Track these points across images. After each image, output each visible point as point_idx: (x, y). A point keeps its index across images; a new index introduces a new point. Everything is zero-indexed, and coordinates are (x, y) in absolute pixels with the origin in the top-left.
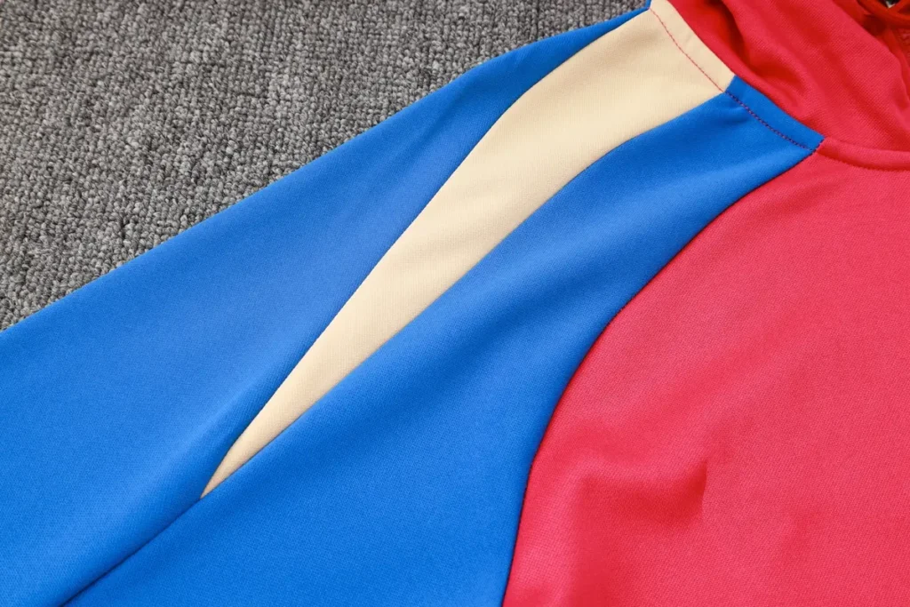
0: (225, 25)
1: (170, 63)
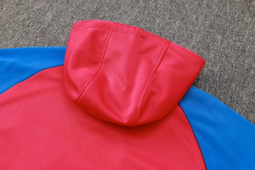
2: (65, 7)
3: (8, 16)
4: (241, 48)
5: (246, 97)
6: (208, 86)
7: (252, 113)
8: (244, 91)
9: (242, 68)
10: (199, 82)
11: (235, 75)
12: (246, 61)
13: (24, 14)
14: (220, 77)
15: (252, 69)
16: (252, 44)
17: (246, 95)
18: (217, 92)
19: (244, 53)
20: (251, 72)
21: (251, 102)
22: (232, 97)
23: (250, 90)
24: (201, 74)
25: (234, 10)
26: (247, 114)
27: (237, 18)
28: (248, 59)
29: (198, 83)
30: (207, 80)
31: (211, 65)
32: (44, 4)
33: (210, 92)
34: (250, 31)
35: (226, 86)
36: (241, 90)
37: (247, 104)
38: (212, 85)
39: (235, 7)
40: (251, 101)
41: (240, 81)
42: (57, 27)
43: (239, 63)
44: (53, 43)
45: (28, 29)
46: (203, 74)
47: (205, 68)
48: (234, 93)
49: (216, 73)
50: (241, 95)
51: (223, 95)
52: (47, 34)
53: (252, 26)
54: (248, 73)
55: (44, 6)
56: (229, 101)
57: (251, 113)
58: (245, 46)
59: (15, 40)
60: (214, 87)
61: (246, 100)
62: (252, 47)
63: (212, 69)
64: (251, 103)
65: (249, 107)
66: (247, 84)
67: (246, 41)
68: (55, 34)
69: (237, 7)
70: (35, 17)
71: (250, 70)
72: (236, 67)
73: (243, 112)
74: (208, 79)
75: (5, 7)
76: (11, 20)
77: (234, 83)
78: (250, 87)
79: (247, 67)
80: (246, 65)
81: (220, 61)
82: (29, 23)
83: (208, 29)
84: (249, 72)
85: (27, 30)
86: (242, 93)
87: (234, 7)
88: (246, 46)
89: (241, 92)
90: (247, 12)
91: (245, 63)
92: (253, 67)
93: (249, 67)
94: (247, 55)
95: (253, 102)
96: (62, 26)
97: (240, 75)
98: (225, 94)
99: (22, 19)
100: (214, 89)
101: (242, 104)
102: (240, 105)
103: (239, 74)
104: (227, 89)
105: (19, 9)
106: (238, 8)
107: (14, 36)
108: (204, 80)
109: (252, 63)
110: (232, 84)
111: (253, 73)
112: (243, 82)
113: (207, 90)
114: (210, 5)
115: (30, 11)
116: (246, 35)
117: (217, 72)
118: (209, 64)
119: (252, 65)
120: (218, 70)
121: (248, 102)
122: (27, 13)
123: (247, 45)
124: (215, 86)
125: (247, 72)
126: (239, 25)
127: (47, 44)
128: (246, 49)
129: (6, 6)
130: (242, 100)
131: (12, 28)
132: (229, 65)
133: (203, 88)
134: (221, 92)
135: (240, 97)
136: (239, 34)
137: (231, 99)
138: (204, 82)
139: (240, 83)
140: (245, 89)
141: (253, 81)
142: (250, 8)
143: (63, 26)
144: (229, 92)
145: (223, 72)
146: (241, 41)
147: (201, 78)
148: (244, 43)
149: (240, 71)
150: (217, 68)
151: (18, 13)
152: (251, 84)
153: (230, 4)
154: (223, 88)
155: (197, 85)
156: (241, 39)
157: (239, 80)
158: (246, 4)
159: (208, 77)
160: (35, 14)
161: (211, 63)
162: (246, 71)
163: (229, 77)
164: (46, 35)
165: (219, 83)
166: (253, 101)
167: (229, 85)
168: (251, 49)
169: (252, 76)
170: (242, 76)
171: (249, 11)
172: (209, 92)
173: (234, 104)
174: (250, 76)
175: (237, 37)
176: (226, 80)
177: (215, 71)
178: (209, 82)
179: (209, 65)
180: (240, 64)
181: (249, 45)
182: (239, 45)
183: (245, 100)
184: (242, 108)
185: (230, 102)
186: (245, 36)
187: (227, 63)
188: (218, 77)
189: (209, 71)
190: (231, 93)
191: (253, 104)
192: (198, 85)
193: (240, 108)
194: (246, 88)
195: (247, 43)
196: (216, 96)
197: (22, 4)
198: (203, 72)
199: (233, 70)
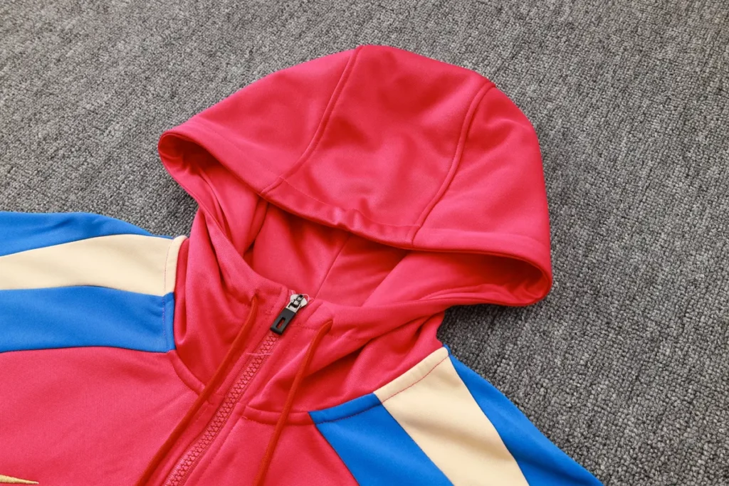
0: (110, 96)
1: (78, 106)
2: (164, 110)
3: (5, 125)
4: (642, 270)
5: (635, 427)
6: (526, 380)
7: (646, 479)
8: (634, 406)
9: (638, 333)
10: (502, 364)
11: (612, 352)
12: (654, 314)
13: (49, 123)
14: (567, 355)
15: (666, 339)
16: (678, 263)
17: (638, 419)
18: (550, 403)
19: (651, 288)
20: (661, 347)
21: (648, 445)
22: (592, 421)
23: (651, 403)
24: (511, 342)
25: (641, 155)
26: (631, 481)
27: (644, 178)
28: (661, 307)
29: (498, 366)
30: (525, 362)
31: (547, 314)
32: (107, 96)
33: (529, 399)
34: (679, 220)
35: (579, 385)
36: (624, 403)
37: (634, 449)
38: (539, 377)
39: (645, 144)
40: (649, 442)
41: (624, 375)
42: (130, 165)
43: (629, 318)
44: (110, 212)
45: (52, 165)
46: (519, 342)
47: (526, 322)
48: (599, 410)
49: (555, 341)
50: (621, 420)
51: (565, 413)
52: (100, 185)
53: (687, 207)
54: (653, 351)
55: (106, 104)
56: (582, 434)
57: (641, 481)
58: (655, 265)
59: (10, 194)
60: (544, 385)
61: (633, 435)
62: (678, 271)
63: (546, 328)
64: (649, 447)
65: (640, 460)
66: (645, 386)
67: (662, 252)
68: (120, 186)
69: (649, 145)
70: (76, 132)
71: (661, 343)
72: (620, 328)
73: (618, 472)
74: (529, 357)
75: (4, 99)
76: (12, 136)
77: (604, 377)
78: (652, 396)
79: (652, 333)
80: (649, 325)
81: (574, 306)
82: (57, 150)
83: (555, 204)
84: (656, 349)
85: (47, 169)
86: (625, 411)
87: (640, 144)
88: (660, 265)
89: (621, 410)
90: (677, 164)
91: (650, 319)
92: (671, 334)
93: (658, 333)
94: (658, 294)
95: (654, 445)
96: (144, 163)
97: (628, 355)
98: (572, 410)
99: (40, 136)
100: (542, 389)
101: (621, 447)
102: (613, 451)
103: (626, 350)
104: (581, 394)
105: (39, 107)
106: (654, 148)
107: (9, 184)
108: (518, 361)
109: (670, 319)
110: (599, 380)
111: (667, 354)
112: (634, 377)
113: (521, 393)
114: (572, 134)
115: (66, 116)
116: (663, 233)
117: (560, 339)
118: (541, 313)
119: (668, 327)
120: (565, 332)
121: (639, 444)
122: (58, 120)
123: (663, 264)
124: (547, 381)
125: (651, 348)
126: (646, 200)
127: (93, 211)
128: (658, 274)
129: (7, 97)
130: (621, 434)
131: (10, 160)
132: (600, 321)
133: (510, 386)
134: (563, 402)
135: (616, 425)
136: (643, 226)
137: (589, 426)
138: (516, 365)
139: (623, 380)
140: (637, 400)
141: (664, 377)
142: (690, 152)
143: (146, 164)
144: (585, 405)
145: (577, 342)
146: (647, 249)
147: (509, 352)
148: (656, 255)
149: (628, 342)
150: (563, 327)
151: (35, 119)
152: (658, 386)
153: (630, 135)
154: (570, 389)
155: (495, 372)
156: (647, 242)
157: (623, 369)
158: (679, 139)
159: (531, 351)
160: (79, 123)
161: (546, 309)
162: (647, 344)
163: (594, 357)
164: (96, 186)
165: (558, 375)
166: (654, 441)
167: (588, 385)
168: (673, 277)
169: (664, 362)
170: (632, 359)
171: (685, 161)
172: (527, 400)
173: (594, 445)
174: (658, 361)
175: (638, 236)
176: (583, 367)
177: (554, 333)
178: (532, 368)
179: (539, 316)
180: (633, 320)
181: (670, 263)
182: (638, 260)
183: (632, 437)
184: (618, 460)
185: (585, 438)
186: (660, 234)
187: (595, 314)
188: (560, 355)
189: (538, 334)
190: (593, 409)
191: (654, 452)
192: (496, 375)
193: (610, 461)
194: (639, 398)
195: (665, 257)
196: (546, 415)
197: (51, 94)
198: (518, 334)
199: (609, 338)
